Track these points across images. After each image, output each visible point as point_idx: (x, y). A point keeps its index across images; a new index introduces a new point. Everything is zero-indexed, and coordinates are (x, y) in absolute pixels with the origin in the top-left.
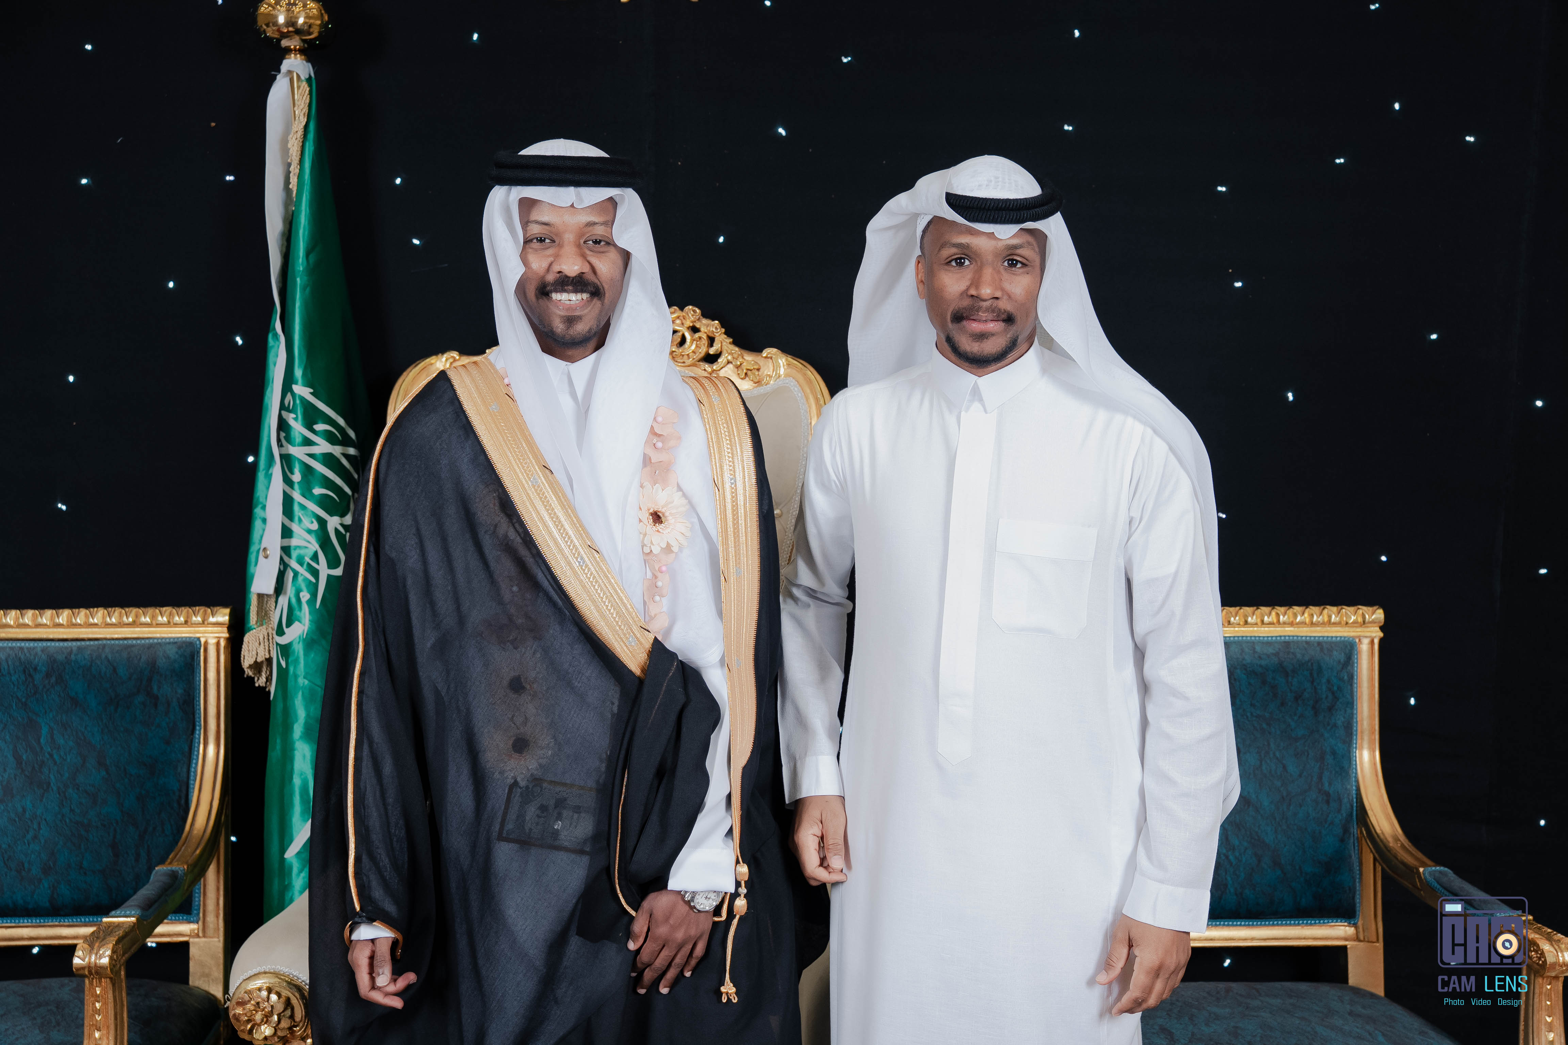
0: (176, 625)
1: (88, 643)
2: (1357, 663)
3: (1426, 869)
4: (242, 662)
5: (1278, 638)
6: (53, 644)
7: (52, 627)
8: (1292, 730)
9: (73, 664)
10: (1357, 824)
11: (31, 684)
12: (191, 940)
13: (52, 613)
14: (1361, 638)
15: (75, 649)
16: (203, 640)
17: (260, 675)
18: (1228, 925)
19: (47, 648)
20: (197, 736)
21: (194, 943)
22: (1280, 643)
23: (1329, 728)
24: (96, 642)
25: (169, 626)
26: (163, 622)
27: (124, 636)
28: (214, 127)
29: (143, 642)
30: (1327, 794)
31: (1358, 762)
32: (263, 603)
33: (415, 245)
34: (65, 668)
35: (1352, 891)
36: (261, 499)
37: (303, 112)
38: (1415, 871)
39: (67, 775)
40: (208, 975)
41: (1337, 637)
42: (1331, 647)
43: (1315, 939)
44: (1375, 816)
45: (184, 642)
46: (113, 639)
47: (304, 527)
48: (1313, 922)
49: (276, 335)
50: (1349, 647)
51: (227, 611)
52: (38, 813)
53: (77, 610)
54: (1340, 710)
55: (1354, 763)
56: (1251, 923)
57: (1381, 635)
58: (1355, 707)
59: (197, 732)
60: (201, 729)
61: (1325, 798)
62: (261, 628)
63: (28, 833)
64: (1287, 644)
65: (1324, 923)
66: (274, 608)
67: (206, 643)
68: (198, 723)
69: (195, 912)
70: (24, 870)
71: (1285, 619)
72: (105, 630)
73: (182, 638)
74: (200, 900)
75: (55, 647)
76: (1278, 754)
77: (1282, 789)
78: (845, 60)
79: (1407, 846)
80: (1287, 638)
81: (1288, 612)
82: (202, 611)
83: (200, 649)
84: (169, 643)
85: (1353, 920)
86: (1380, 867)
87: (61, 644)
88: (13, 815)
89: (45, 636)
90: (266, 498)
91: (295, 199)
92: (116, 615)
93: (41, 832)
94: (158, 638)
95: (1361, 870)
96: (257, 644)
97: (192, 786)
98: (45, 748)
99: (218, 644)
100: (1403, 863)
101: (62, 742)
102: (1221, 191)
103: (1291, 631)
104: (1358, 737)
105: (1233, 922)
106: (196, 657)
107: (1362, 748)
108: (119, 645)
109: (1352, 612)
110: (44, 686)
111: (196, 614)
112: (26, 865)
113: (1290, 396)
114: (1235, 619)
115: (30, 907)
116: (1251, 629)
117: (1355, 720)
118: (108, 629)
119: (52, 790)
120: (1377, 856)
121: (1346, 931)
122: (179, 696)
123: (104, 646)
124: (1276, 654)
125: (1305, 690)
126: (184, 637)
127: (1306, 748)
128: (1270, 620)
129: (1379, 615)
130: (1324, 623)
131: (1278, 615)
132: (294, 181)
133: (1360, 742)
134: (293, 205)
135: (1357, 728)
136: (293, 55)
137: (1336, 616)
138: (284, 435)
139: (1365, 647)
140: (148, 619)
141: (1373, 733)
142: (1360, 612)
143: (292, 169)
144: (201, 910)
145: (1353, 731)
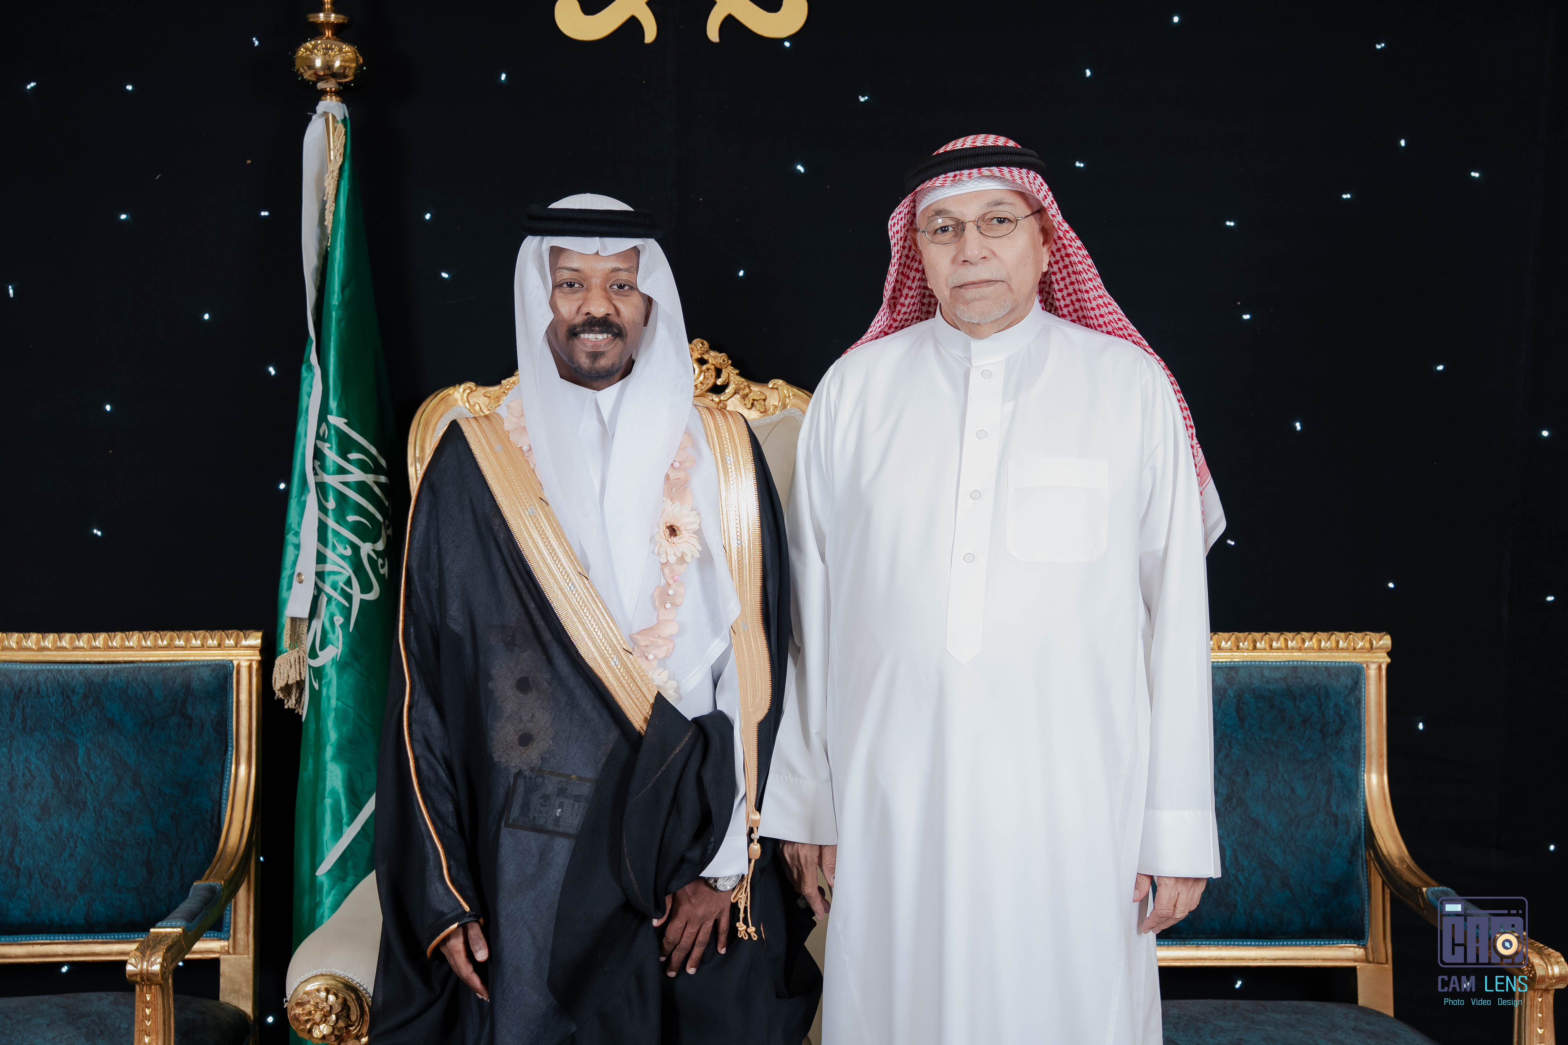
0: (209, 648)
1: (123, 665)
2: (1365, 688)
3: (1429, 888)
4: (273, 684)
5: (1287, 663)
6: (90, 666)
7: (89, 651)
8: (1300, 753)
9: (110, 686)
10: (1366, 846)
11: (69, 706)
12: (222, 956)
13: (89, 636)
14: (1369, 663)
15: (111, 672)
16: (235, 663)
17: (290, 697)
18: (1238, 945)
19: (84, 670)
20: (229, 757)
21: (225, 960)
22: (1288, 668)
23: (1337, 751)
24: (132, 665)
25: (202, 649)
26: (197, 645)
27: (158, 659)
28: (250, 164)
29: (177, 664)
30: (1335, 816)
31: (1366, 786)
32: (295, 626)
33: (444, 278)
34: (102, 690)
35: (1361, 912)
36: (294, 526)
37: (339, 153)
38: (1418, 891)
39: (103, 794)
40: (237, 992)
41: (1344, 662)
42: (1339, 672)
43: (1325, 960)
44: (1382, 838)
45: (217, 665)
46: (148, 662)
47: (338, 553)
48: (1322, 943)
49: (310, 368)
50: (1356, 672)
51: (260, 634)
52: (74, 832)
53: (113, 634)
54: (1348, 734)
55: (1362, 786)
56: (1261, 943)
57: (1389, 660)
58: (1363, 731)
59: (230, 753)
60: (233, 750)
61: (1333, 820)
62: (292, 651)
63: (64, 850)
64: (1295, 669)
65: (1333, 944)
66: (306, 632)
67: (239, 665)
68: (230, 744)
69: (226, 929)
70: (60, 887)
71: (1293, 644)
72: (140, 652)
73: (215, 660)
74: (231, 918)
75: (92, 670)
76: (1286, 777)
77: (1290, 811)
78: (862, 99)
79: (1413, 867)
80: (1295, 663)
81: (1296, 637)
82: (235, 634)
83: (233, 671)
84: (203, 666)
85: (1361, 941)
86: (1389, 890)
87: (98, 666)
88: (50, 834)
89: (82, 659)
90: (300, 524)
91: (330, 236)
92: (150, 638)
93: (77, 850)
94: (192, 661)
95: (1369, 892)
96: (288, 667)
97: (224, 806)
98: (81, 768)
99: (250, 666)
100: (1408, 884)
101: (98, 762)
102: (1230, 226)
103: (1299, 656)
104: (1366, 761)
105: (1243, 942)
106: (229, 679)
107: (1370, 772)
108: (154, 668)
109: (1359, 637)
110: (82, 708)
111: (229, 637)
112: (62, 883)
113: (1298, 426)
114: (1244, 644)
115: (66, 923)
116: (1260, 654)
117: (1363, 744)
118: (143, 652)
119: (89, 809)
120: (1384, 878)
121: (1355, 953)
122: (213, 717)
123: (140, 668)
124: (1284, 679)
125: (1312, 714)
126: (217, 660)
127: (1314, 771)
128: (1279, 645)
129: (1386, 641)
130: (1331, 649)
131: (1286, 640)
132: (329, 218)
133: (1368, 765)
134: (328, 242)
135: (1365, 752)
136: (328, 97)
137: (1344, 642)
138: (319, 463)
139: (1372, 672)
140: (182, 643)
141: (1381, 757)
142: (1368, 637)
143: (327, 206)
144: (232, 927)
145: (1361, 754)
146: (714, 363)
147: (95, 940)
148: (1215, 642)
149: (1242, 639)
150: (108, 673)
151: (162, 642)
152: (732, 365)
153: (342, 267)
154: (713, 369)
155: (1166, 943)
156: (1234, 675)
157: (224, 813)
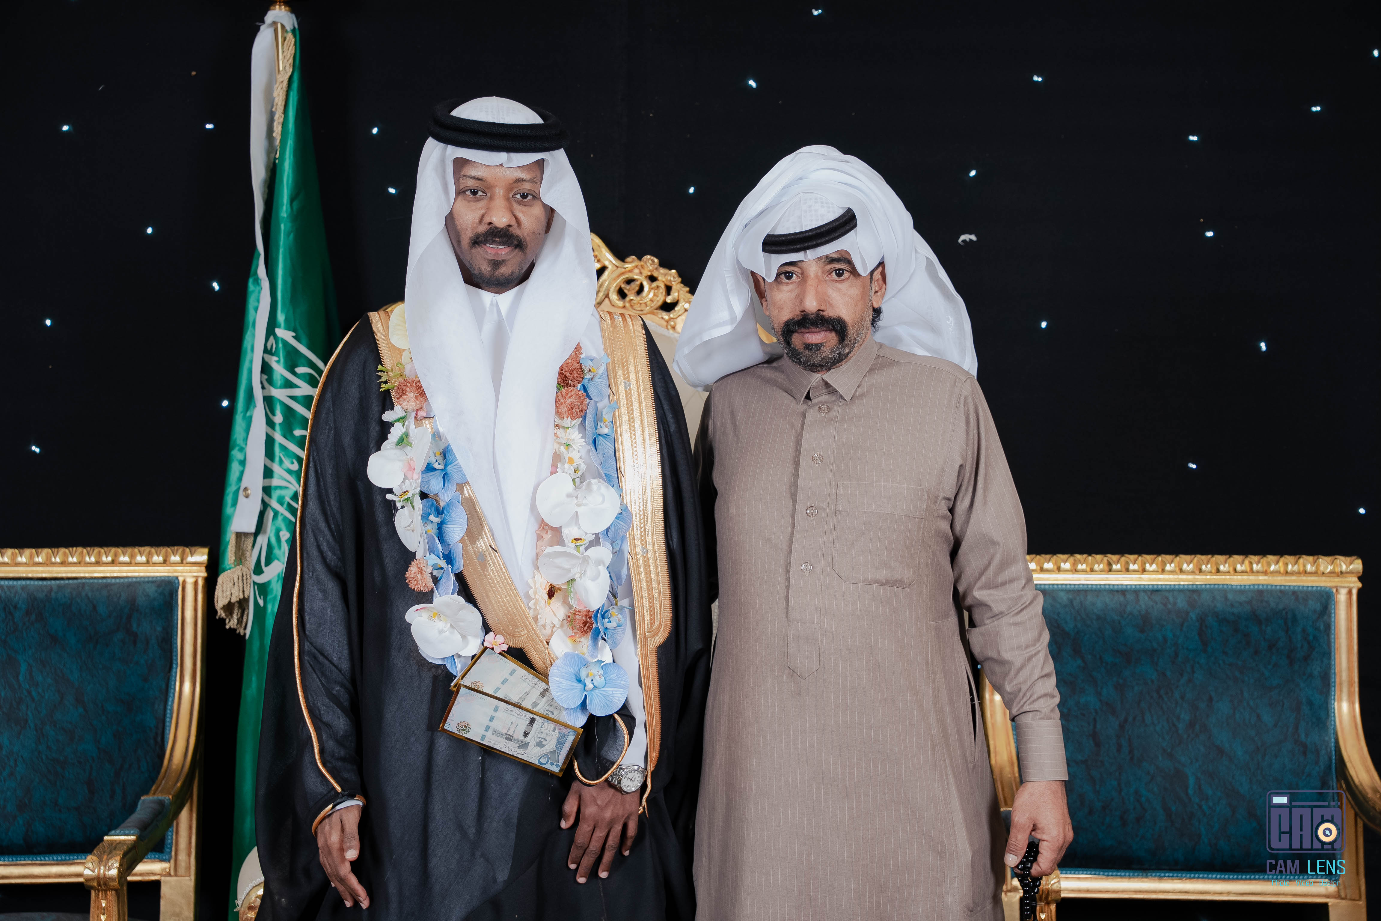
0: (155, 564)
1: (67, 581)
2: (1334, 613)
4: (216, 602)
5: (1252, 587)
6: (32, 582)
7: (32, 566)
8: (1266, 679)
9: (53, 602)
10: (1336, 777)
11: (11, 622)
12: (163, 879)
14: (1338, 588)
15: (55, 588)
16: (181, 579)
17: (233, 617)
18: (1203, 878)
19: (27, 586)
20: (174, 674)
21: (166, 882)
22: (1253, 591)
23: (1304, 677)
24: (75, 581)
25: (147, 565)
26: (142, 562)
27: (102, 575)
28: (195, 75)
29: (122, 580)
30: (1304, 745)
31: (1336, 714)
32: (240, 541)
33: (393, 194)
34: (45, 606)
36: (240, 441)
37: (288, 64)
39: (44, 712)
40: (178, 914)
41: (1312, 587)
42: (1307, 596)
43: (1294, 895)
45: (163, 581)
46: (92, 578)
47: (285, 467)
49: (257, 281)
50: (1325, 597)
51: (206, 550)
52: (14, 750)
53: (56, 550)
54: (1317, 661)
55: (1333, 715)
56: (1227, 876)
57: (1360, 585)
58: (1333, 658)
59: (174, 670)
60: (177, 668)
61: (1302, 749)
62: (236, 568)
63: (4, 770)
64: (1260, 593)
65: (1303, 879)
66: (251, 548)
67: (184, 582)
68: (174, 662)
69: (168, 850)
71: (1258, 568)
72: (83, 568)
73: (161, 577)
74: (172, 838)
75: (35, 586)
76: (1251, 703)
77: (1256, 739)
78: (816, 13)
80: (1261, 587)
81: (1261, 561)
82: (180, 551)
83: (178, 588)
84: (148, 582)
87: (41, 583)
89: (24, 575)
90: (246, 439)
91: (278, 148)
92: (95, 554)
93: (17, 768)
94: (136, 577)
96: (231, 585)
97: (168, 724)
98: (23, 685)
99: (196, 583)
101: (40, 679)
102: (1193, 141)
103: (1265, 580)
104: (1336, 689)
105: (1208, 875)
106: (174, 595)
107: (1340, 700)
108: (98, 584)
109: (1329, 562)
110: (24, 624)
111: (175, 554)
113: (1263, 346)
114: (1206, 567)
116: (1224, 577)
117: (1333, 671)
118: (87, 569)
119: (30, 727)
121: (1327, 889)
122: (158, 634)
123: (84, 584)
124: (1249, 602)
125: (1279, 638)
126: (163, 576)
127: (1281, 698)
128: (1243, 568)
129: (1357, 565)
130: (1299, 573)
131: (1251, 564)
132: (277, 129)
133: (1339, 693)
134: (276, 153)
135: (1335, 679)
136: (277, 7)
137: (1312, 566)
138: (265, 377)
139: (1342, 597)
140: (126, 559)
141: (1351, 684)
142: (1338, 561)
143: (276, 117)
144: (174, 849)
145: (1331, 682)
146: (664, 280)
147: (33, 862)
148: (1177, 565)
149: (1205, 562)
150: (51, 590)
151: (107, 557)
152: (682, 282)
153: (291, 180)
154: (663, 286)
155: (1127, 874)
156: (1196, 598)
157: (168, 732)
